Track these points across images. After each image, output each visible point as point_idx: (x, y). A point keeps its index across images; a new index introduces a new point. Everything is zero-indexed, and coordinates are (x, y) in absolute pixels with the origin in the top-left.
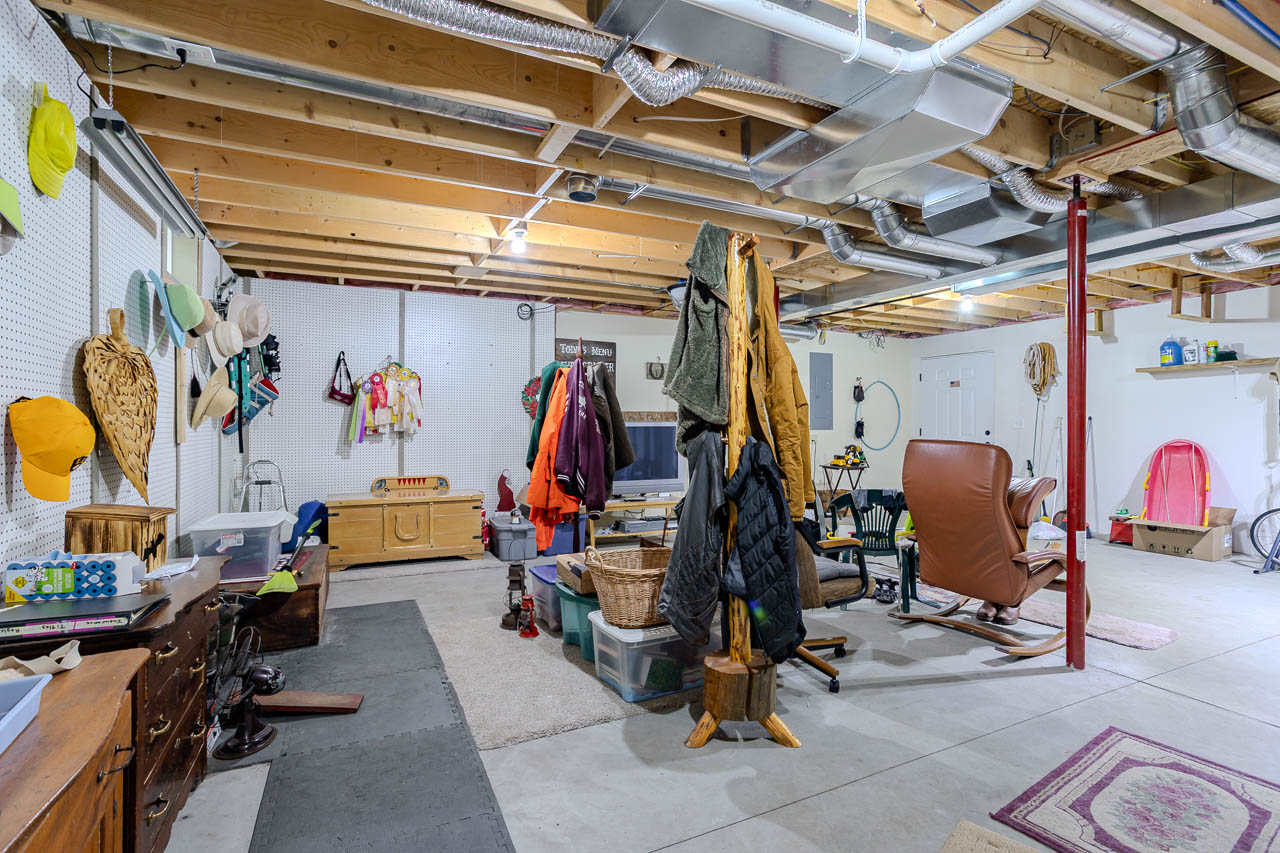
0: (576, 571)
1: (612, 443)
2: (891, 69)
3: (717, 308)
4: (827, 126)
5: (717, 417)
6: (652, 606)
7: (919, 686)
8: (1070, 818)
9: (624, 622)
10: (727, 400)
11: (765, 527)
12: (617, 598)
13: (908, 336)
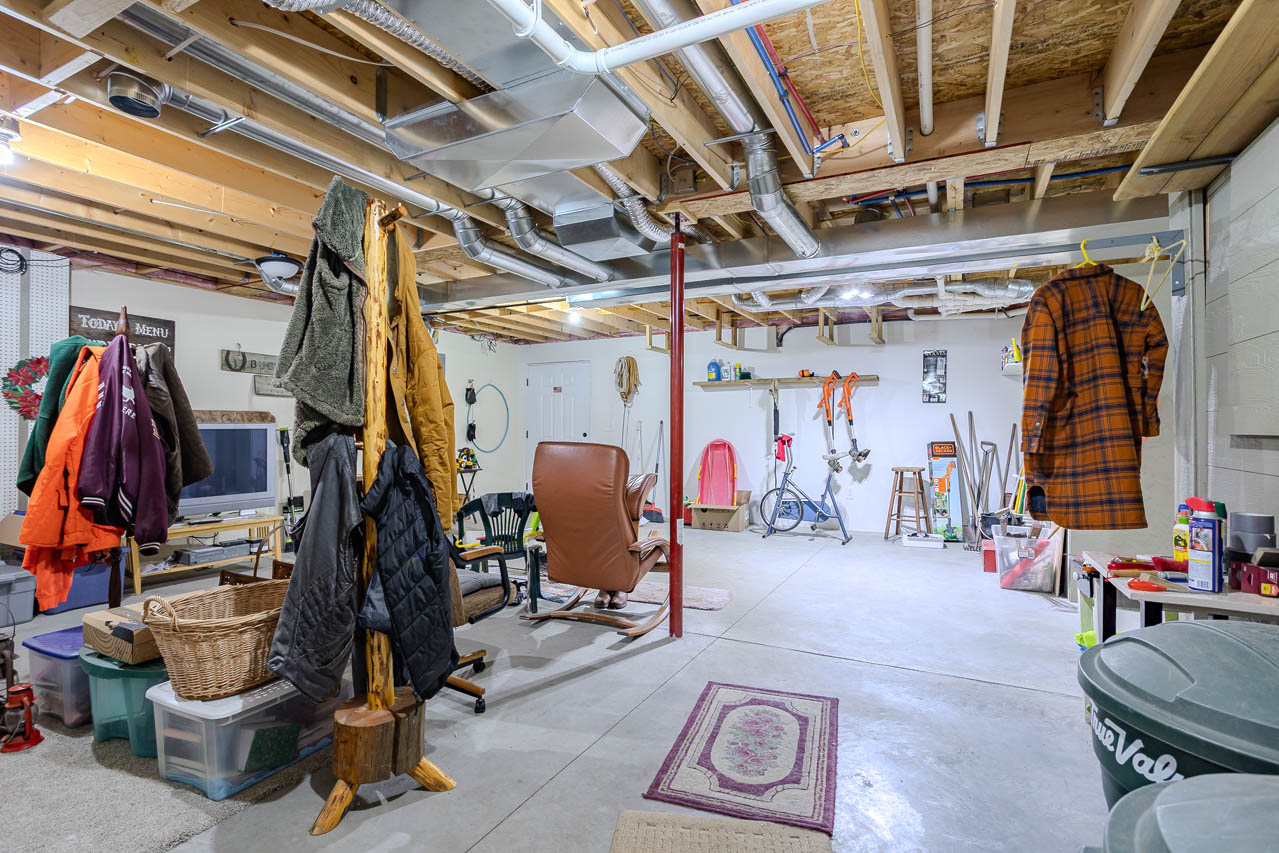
0: (124, 633)
1: (178, 451)
2: (559, 60)
3: (350, 285)
4: (479, 107)
5: (350, 416)
6: (255, 661)
7: (560, 685)
8: (700, 774)
9: (210, 692)
10: (363, 397)
11: (413, 546)
12: (200, 661)
13: (517, 341)
